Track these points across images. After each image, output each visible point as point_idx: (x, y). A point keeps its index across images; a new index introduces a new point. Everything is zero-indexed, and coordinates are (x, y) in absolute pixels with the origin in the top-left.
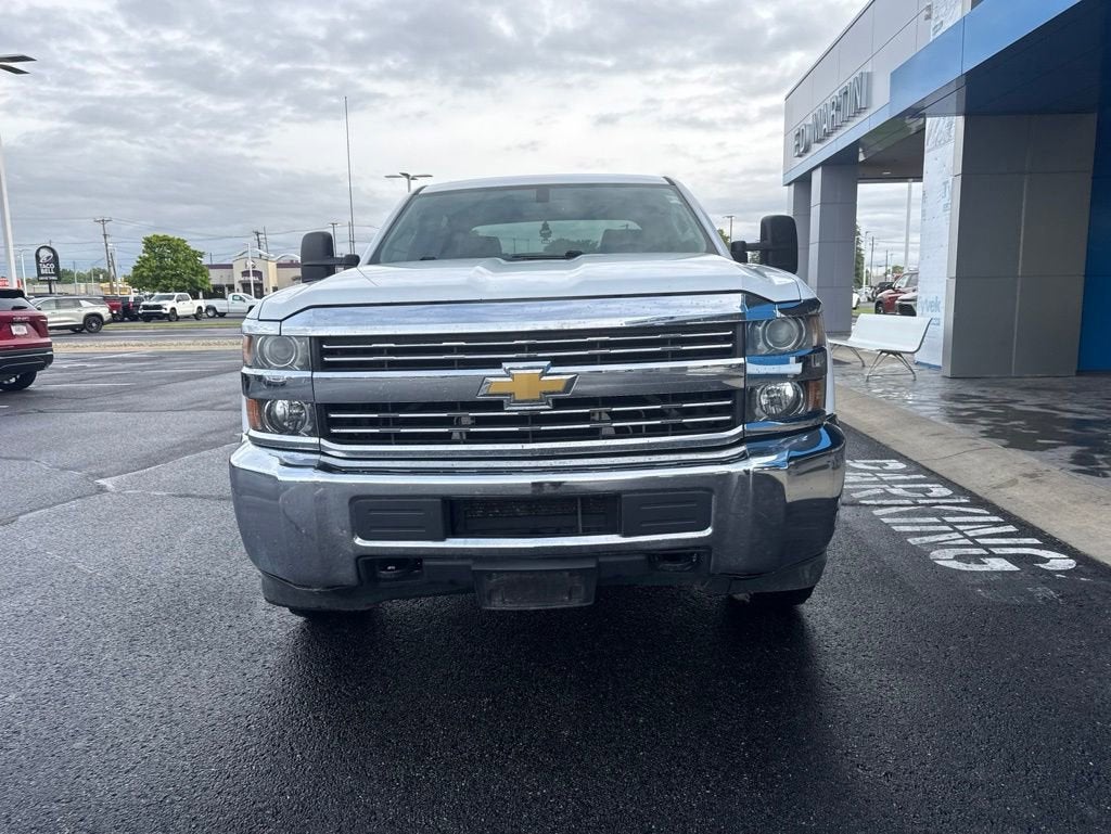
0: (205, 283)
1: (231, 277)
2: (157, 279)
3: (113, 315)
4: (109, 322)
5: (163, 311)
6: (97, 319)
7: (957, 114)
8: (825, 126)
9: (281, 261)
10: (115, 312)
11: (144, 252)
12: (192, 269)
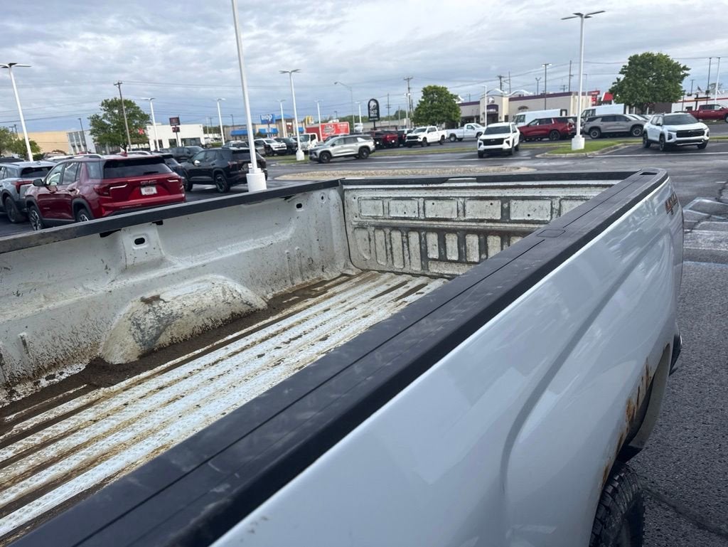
0: (457, 116)
1: (478, 110)
2: (428, 116)
3: (376, 146)
4: (374, 151)
5: (419, 140)
6: (366, 149)
9: (513, 96)
10: (378, 143)
11: (423, 98)
12: (449, 107)
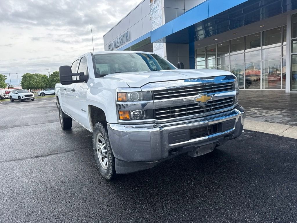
7: (164, 43)
8: (118, 44)
